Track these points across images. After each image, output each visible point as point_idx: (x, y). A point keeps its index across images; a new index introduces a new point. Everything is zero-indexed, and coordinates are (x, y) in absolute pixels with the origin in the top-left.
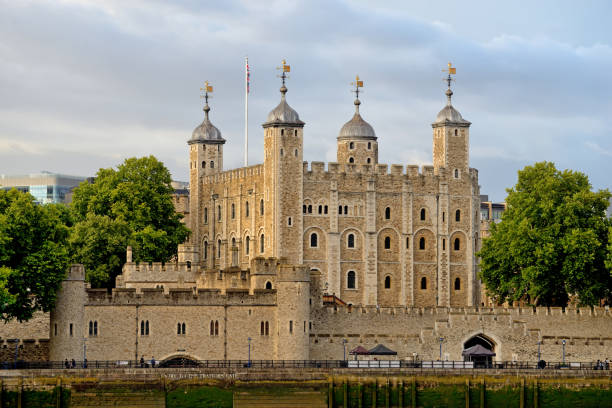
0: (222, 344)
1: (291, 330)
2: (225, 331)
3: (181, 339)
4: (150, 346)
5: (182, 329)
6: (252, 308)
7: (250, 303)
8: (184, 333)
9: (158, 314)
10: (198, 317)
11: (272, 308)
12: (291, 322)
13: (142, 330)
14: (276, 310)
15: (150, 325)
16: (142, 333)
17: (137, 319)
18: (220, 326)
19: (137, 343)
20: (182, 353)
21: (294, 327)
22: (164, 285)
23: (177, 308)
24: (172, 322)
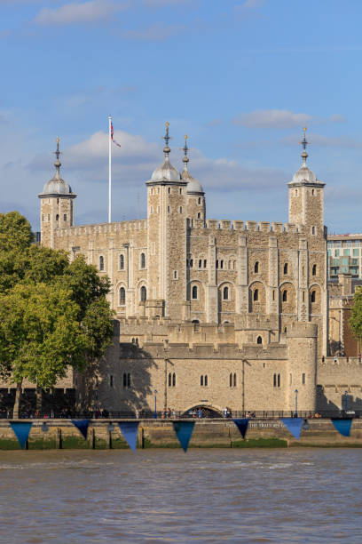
0: (241, 395)
1: (304, 382)
2: (243, 383)
3: (203, 390)
4: (177, 397)
5: (204, 381)
6: (266, 362)
7: (265, 357)
8: (206, 384)
9: (184, 367)
10: (218, 371)
11: (282, 362)
12: (304, 375)
13: (170, 382)
14: (288, 364)
15: (177, 377)
16: (170, 385)
17: (166, 372)
18: (237, 378)
19: (166, 394)
20: (204, 403)
21: (306, 379)
22: (139, 337)
23: (201, 361)
24: (196, 375)
